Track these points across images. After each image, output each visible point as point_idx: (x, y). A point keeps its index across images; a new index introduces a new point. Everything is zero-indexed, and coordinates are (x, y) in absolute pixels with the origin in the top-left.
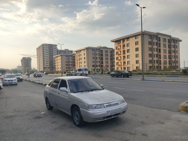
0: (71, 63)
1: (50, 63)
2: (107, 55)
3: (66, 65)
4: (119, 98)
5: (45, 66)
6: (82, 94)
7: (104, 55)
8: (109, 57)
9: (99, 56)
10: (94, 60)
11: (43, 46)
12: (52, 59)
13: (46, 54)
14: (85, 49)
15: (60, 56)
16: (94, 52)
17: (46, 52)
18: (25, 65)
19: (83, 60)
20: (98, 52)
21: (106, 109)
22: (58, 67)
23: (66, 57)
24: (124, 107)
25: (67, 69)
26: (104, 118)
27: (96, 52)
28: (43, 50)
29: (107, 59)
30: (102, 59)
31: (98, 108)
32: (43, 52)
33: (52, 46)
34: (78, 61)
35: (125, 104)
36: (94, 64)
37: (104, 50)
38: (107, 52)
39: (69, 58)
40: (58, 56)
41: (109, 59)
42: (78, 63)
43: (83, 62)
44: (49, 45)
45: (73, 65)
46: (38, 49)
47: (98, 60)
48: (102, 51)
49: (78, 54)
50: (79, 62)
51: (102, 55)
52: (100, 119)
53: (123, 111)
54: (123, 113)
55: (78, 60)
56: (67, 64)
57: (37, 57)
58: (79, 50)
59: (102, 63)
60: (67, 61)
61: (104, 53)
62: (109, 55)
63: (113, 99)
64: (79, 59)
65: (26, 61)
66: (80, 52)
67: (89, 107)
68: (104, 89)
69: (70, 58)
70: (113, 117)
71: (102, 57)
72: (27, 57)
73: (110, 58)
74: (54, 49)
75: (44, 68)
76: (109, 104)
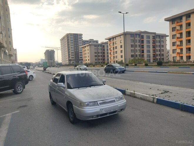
0: (100, 54)
1: (75, 55)
2: (148, 42)
3: (95, 57)
4: (117, 95)
5: (71, 58)
6: (79, 90)
7: (145, 42)
8: (151, 45)
9: (139, 44)
10: (133, 49)
11: (68, 36)
12: (77, 50)
13: (71, 45)
14: (121, 35)
15: (88, 46)
16: (133, 38)
17: (71, 43)
18: (49, 58)
19: (119, 49)
20: (138, 39)
21: (100, 106)
22: (86, 59)
23: (95, 47)
24: (121, 105)
25: (96, 61)
26: (98, 116)
27: (136, 39)
28: (68, 40)
29: (148, 47)
30: (143, 47)
31: (91, 106)
32: (68, 42)
33: (77, 36)
34: (112, 51)
35: (124, 101)
36: (133, 54)
37: (145, 36)
38: (148, 37)
39: (98, 48)
40: (85, 46)
41: (151, 47)
42: (112, 53)
43: (119, 52)
44: (74, 34)
45: (103, 56)
46: (62, 40)
47: (138, 48)
48: (142, 37)
49: (112, 42)
50: (114, 52)
51: (143, 42)
52: (93, 117)
53: (121, 109)
54: (120, 110)
55: (112, 49)
56: (96, 55)
57: (62, 49)
58: (113, 37)
59: (142, 53)
60: (96, 51)
61: (145, 40)
62: (151, 42)
63: (109, 96)
64: (114, 48)
65: (50, 54)
66: (114, 39)
67: (81, 104)
68: (105, 84)
69: (100, 48)
70: (108, 115)
71: (143, 44)
72: (51, 49)
73: (153, 45)
74: (79, 39)
75: (69, 60)
76: (104, 101)
